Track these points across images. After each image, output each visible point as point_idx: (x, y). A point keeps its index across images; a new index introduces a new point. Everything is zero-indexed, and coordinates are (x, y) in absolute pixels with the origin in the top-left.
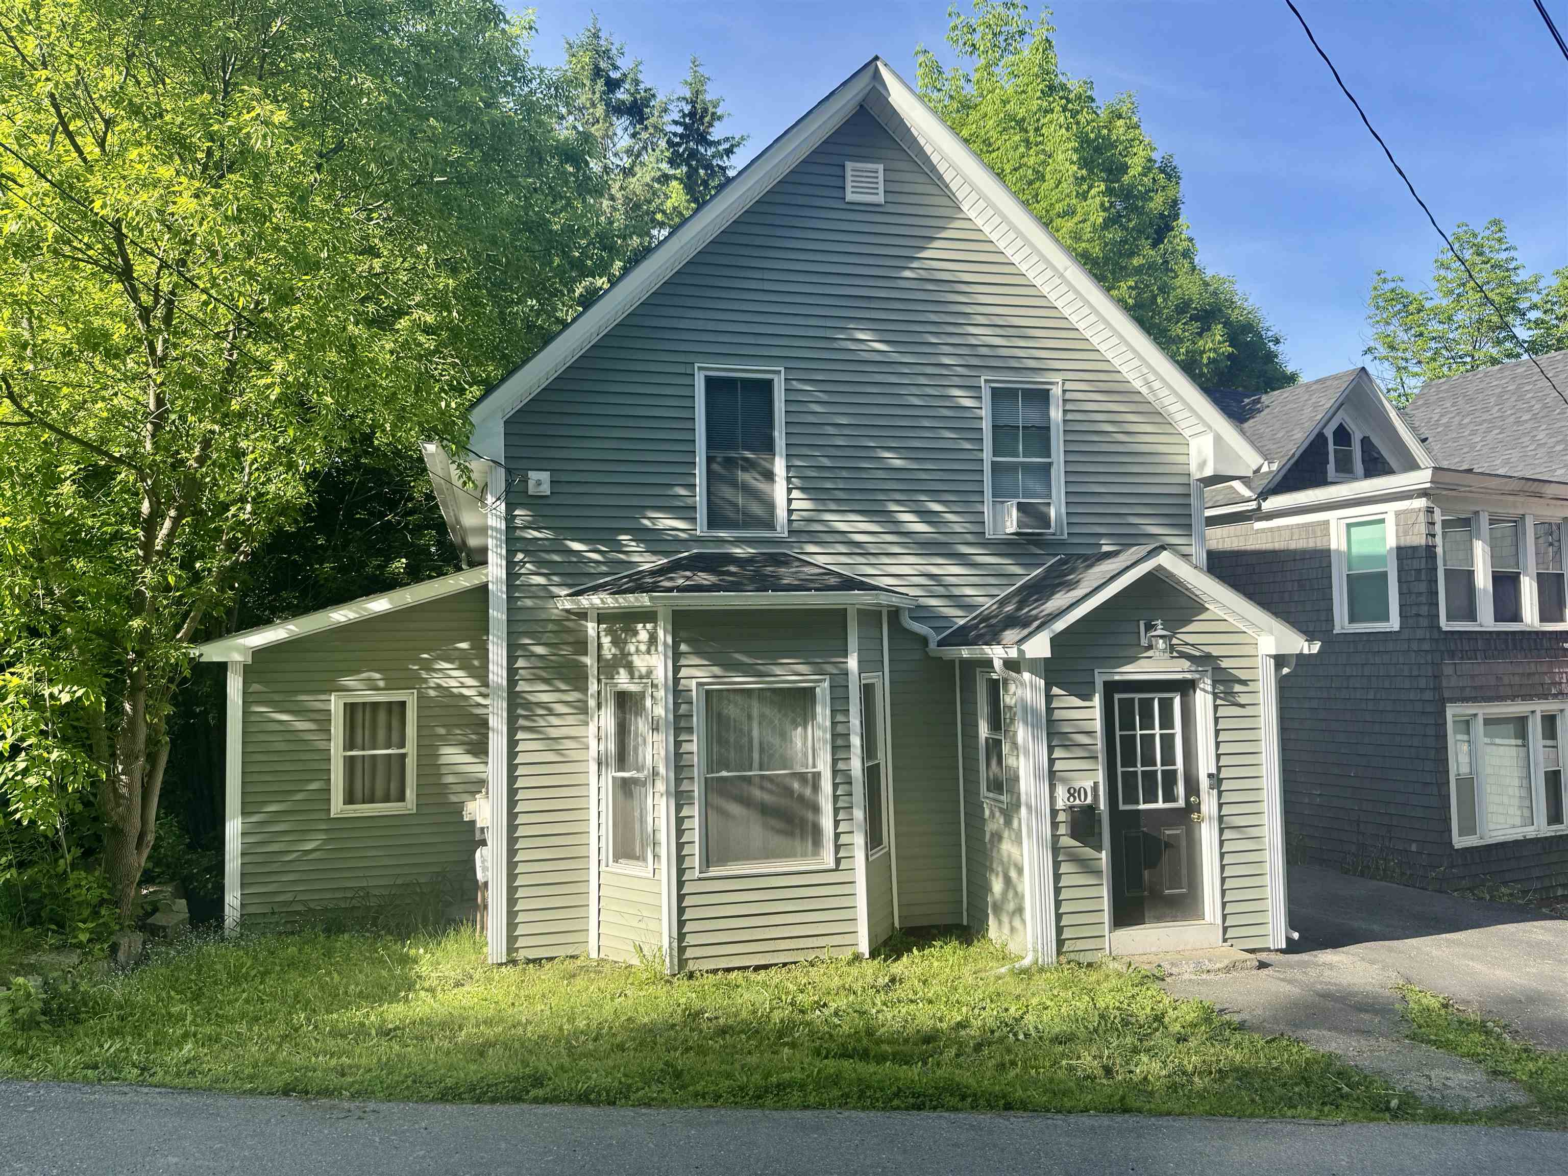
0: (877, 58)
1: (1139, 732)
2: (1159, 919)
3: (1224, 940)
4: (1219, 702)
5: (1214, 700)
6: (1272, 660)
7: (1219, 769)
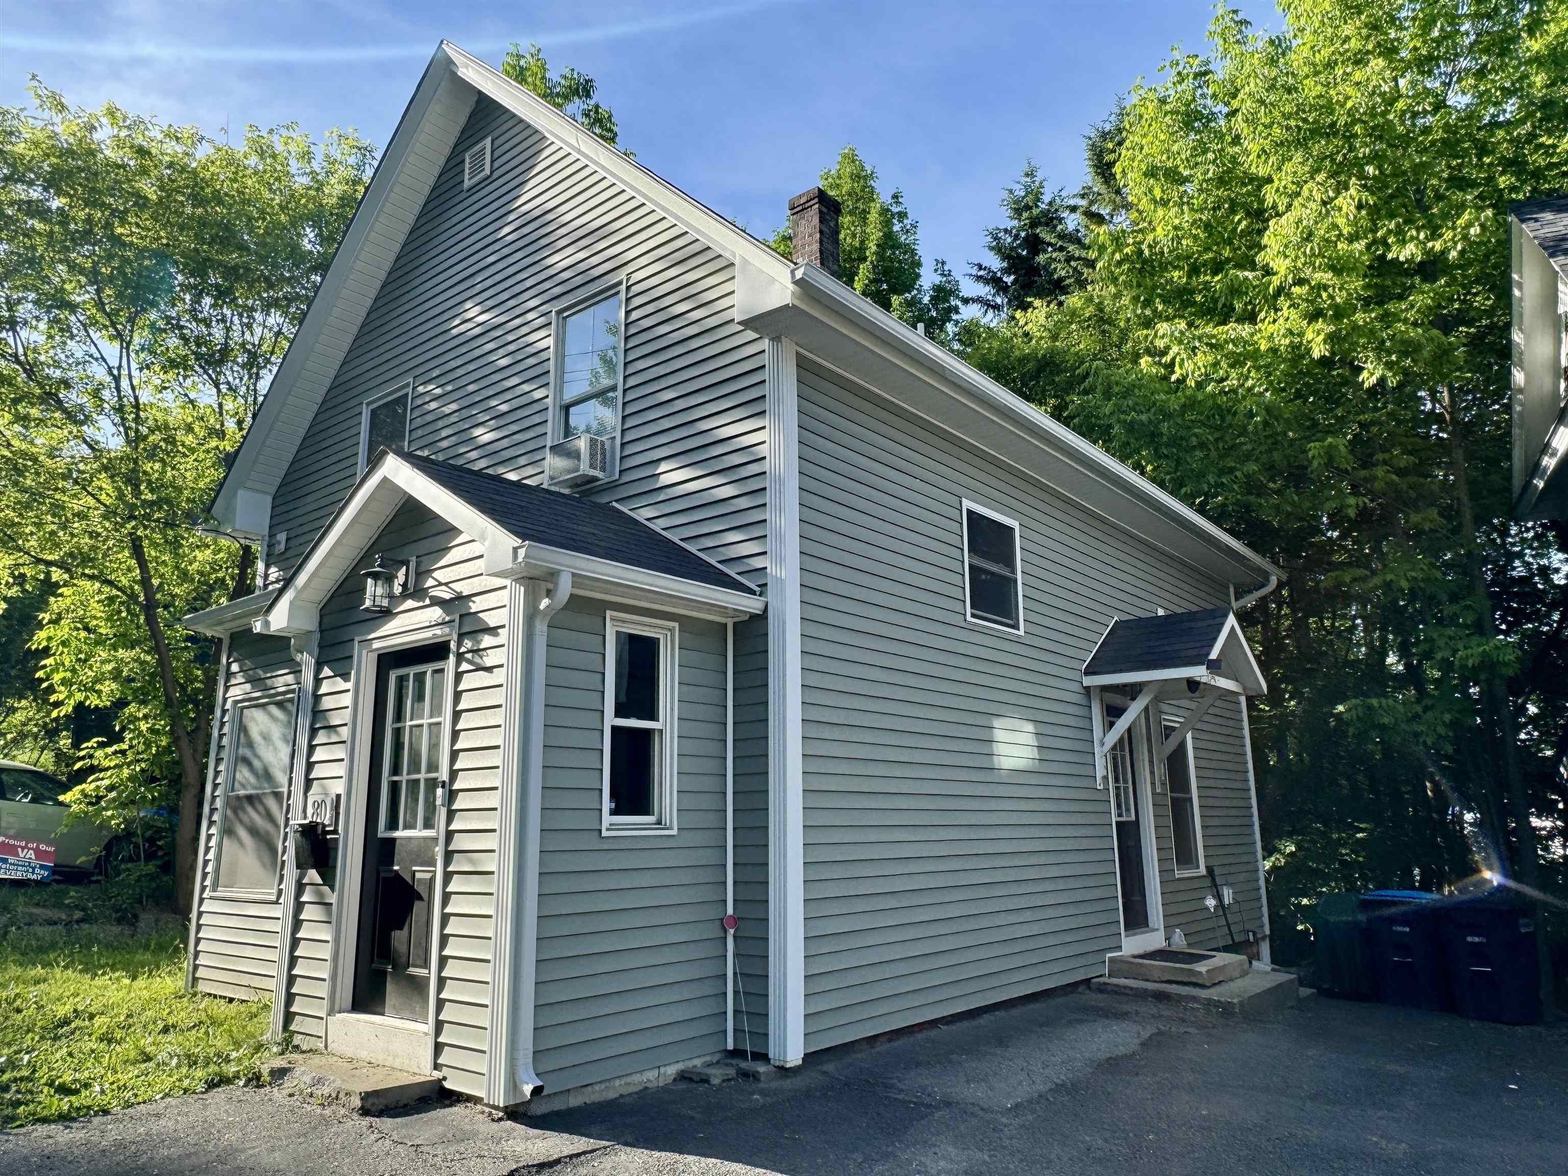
1: (408, 724)
2: (399, 1012)
3: (437, 1067)
4: (465, 666)
5: (458, 664)
6: (522, 589)
7: (453, 774)
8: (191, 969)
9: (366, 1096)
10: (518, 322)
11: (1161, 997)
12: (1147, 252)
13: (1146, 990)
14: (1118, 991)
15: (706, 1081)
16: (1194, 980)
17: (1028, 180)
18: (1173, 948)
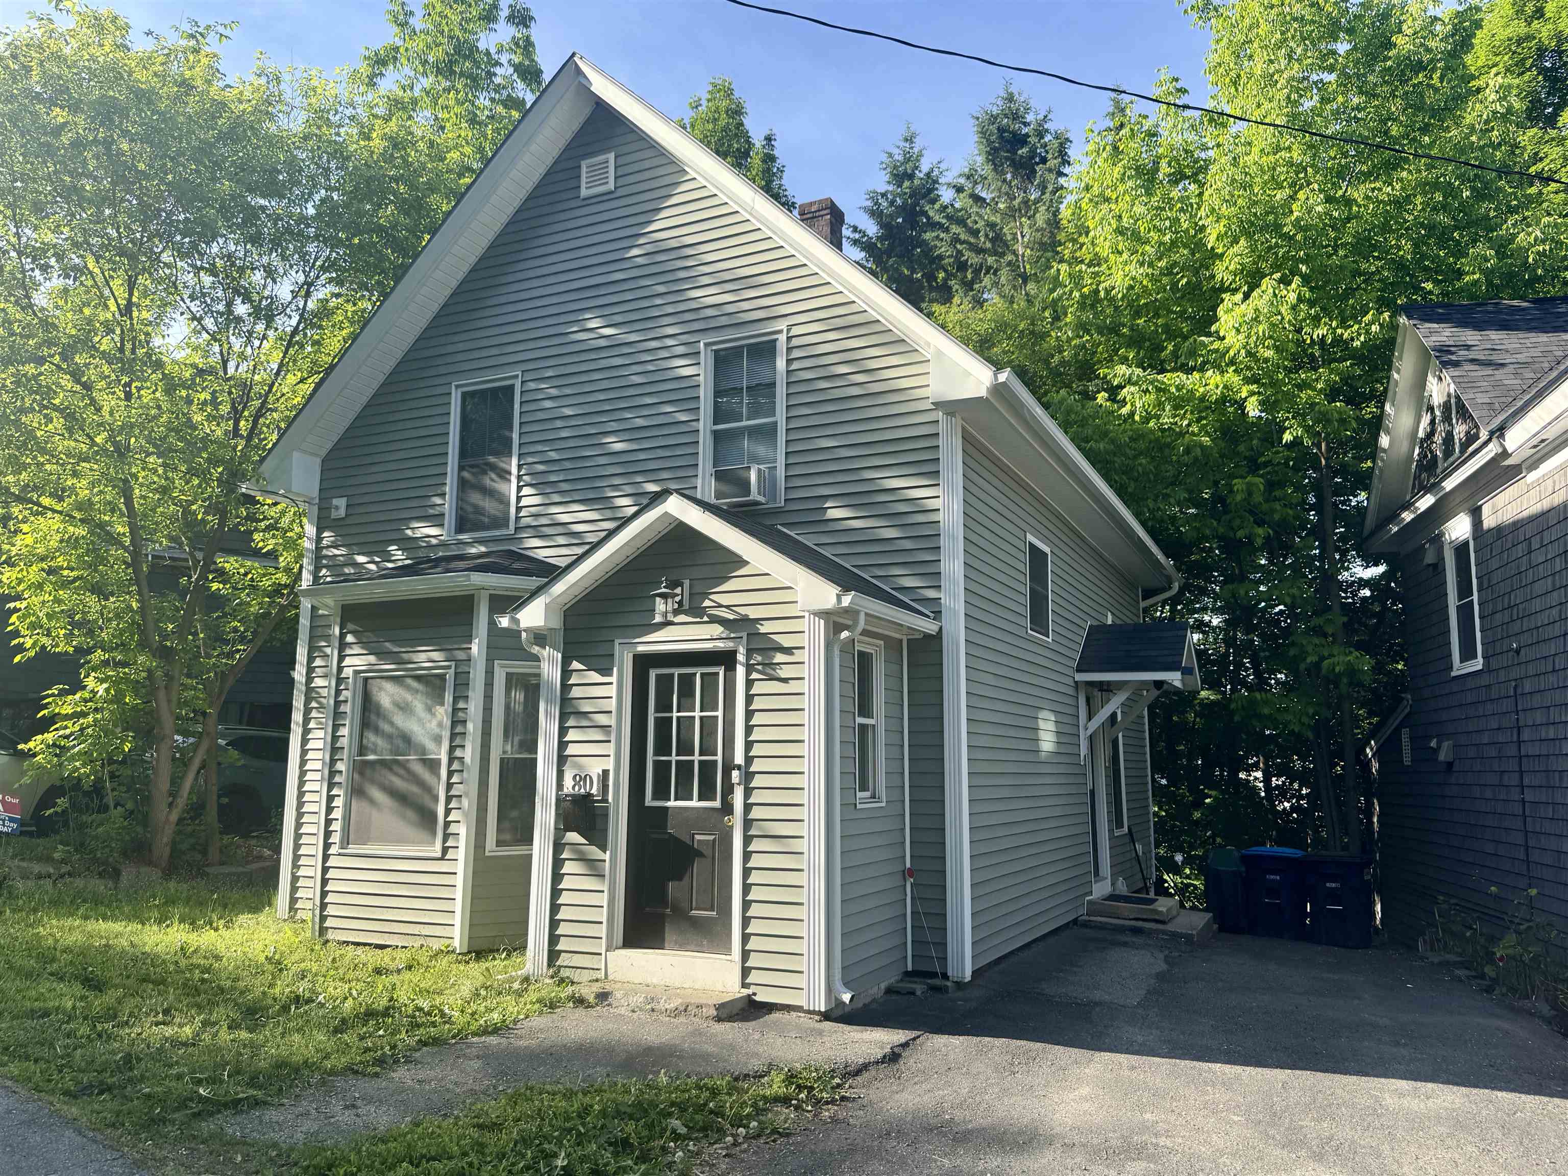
0: (573, 55)
1: (675, 714)
2: (682, 946)
3: (744, 985)
4: (755, 676)
5: (748, 673)
6: (822, 622)
7: (749, 760)
8: (317, 919)
9: (720, 1007)
10: (654, 344)
11: (1137, 931)
12: (1102, 294)
13: (1123, 926)
14: (1102, 927)
15: (913, 993)
16: (1157, 917)
17: (907, 145)
18: (1117, 892)
